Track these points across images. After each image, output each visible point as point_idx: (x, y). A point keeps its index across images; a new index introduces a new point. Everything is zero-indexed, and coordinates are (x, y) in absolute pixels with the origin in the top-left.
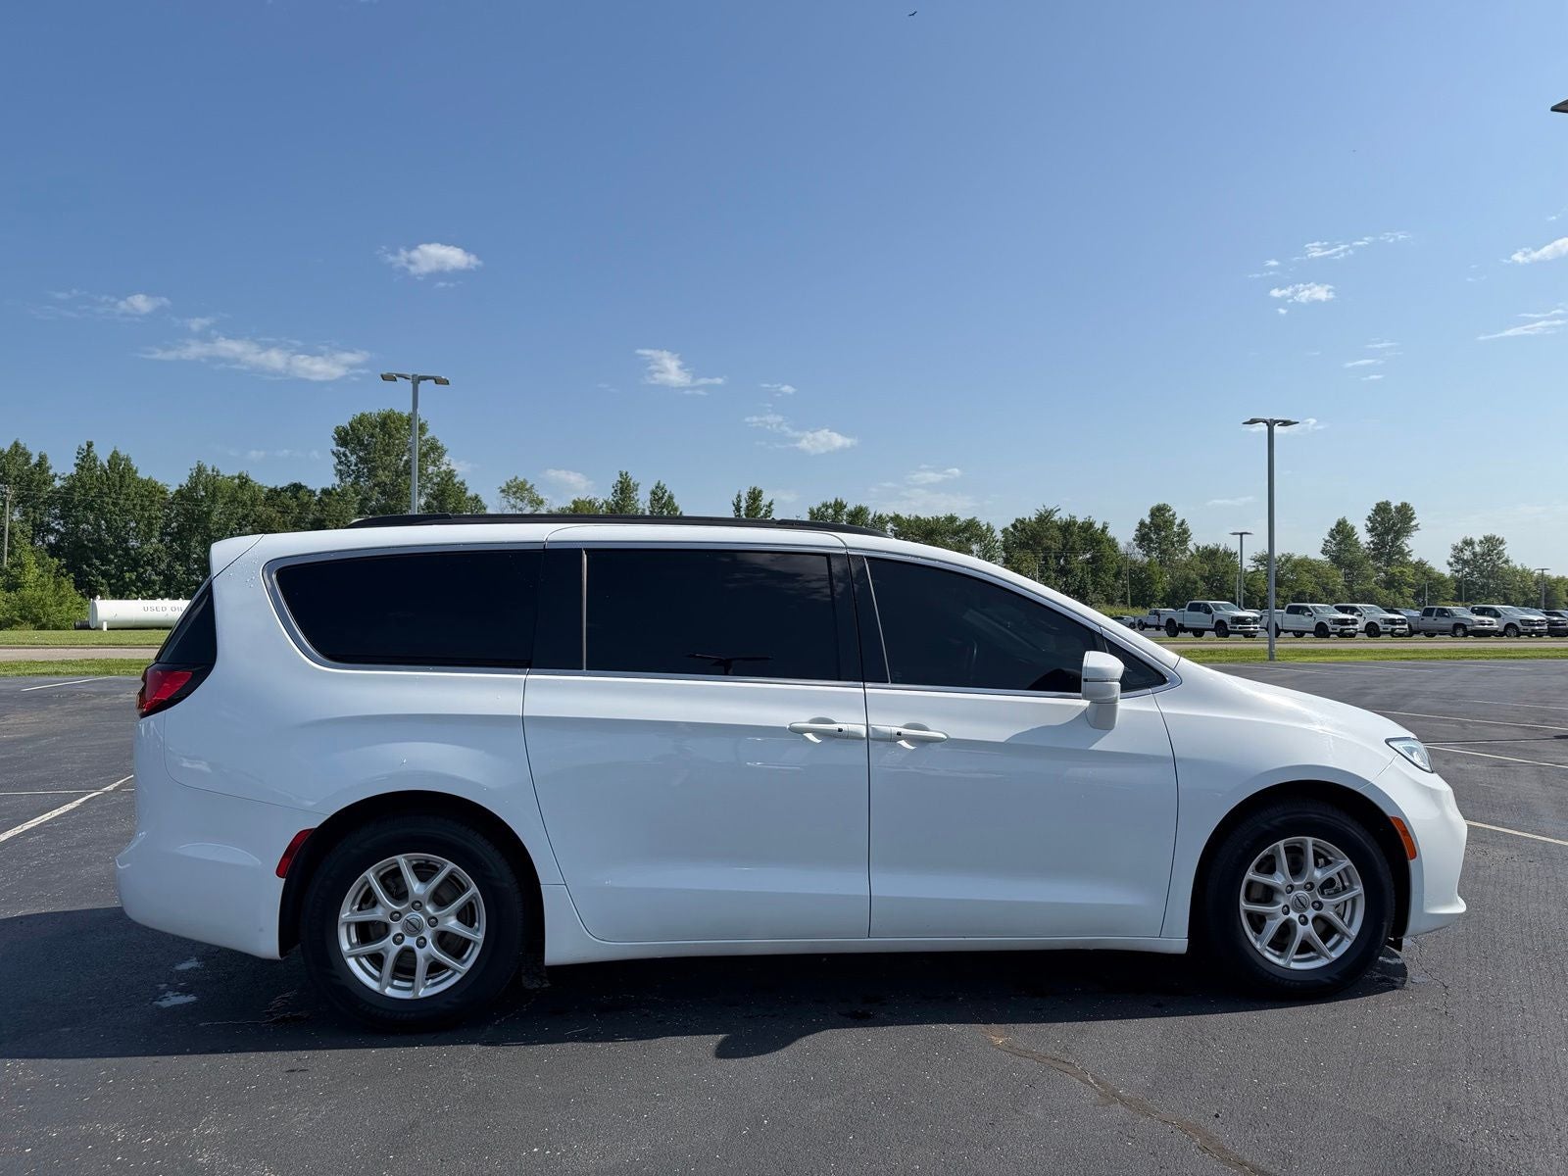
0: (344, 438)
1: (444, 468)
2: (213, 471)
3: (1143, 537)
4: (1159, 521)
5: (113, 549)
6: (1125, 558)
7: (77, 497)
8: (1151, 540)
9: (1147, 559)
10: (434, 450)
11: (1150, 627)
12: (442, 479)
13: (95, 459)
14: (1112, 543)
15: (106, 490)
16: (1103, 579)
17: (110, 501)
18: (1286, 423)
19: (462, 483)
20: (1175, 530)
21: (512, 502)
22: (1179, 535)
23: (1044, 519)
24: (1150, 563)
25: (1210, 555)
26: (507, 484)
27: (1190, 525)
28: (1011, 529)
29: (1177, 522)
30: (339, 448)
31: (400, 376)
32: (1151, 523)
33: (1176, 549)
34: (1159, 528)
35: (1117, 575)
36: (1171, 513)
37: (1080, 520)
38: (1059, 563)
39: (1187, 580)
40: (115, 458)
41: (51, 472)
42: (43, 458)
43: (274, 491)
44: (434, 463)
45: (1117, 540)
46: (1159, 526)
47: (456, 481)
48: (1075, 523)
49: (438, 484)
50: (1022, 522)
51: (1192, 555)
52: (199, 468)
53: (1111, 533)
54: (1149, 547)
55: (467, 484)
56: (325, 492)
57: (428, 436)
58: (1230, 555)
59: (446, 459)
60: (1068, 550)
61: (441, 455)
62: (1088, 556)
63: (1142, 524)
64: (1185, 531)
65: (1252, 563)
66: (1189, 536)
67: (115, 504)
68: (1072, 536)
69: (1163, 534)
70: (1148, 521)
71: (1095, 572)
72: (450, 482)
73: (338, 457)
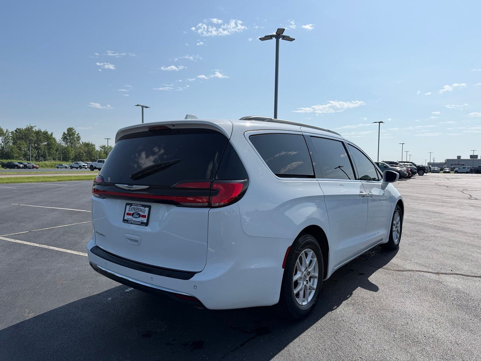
3: (65, 138)
4: (70, 133)
6: (60, 145)
8: (67, 139)
9: (66, 146)
11: (74, 168)
14: (54, 139)
16: (52, 152)
18: (146, 107)
20: (76, 136)
22: (77, 138)
23: (29, 129)
24: (68, 147)
25: (87, 145)
27: (80, 135)
28: (15, 132)
29: (76, 134)
32: (67, 133)
33: (76, 142)
34: (70, 135)
35: (57, 150)
36: (74, 130)
37: (43, 131)
38: (35, 145)
39: (80, 152)
45: (56, 139)
46: (70, 134)
48: (41, 131)
50: (19, 130)
51: (81, 145)
53: (54, 136)
54: (67, 141)
58: (93, 145)
60: (38, 141)
62: (46, 143)
63: (64, 133)
64: (79, 137)
65: (99, 148)
66: (80, 139)
68: (40, 136)
69: (72, 137)
70: (66, 132)
71: (49, 149)
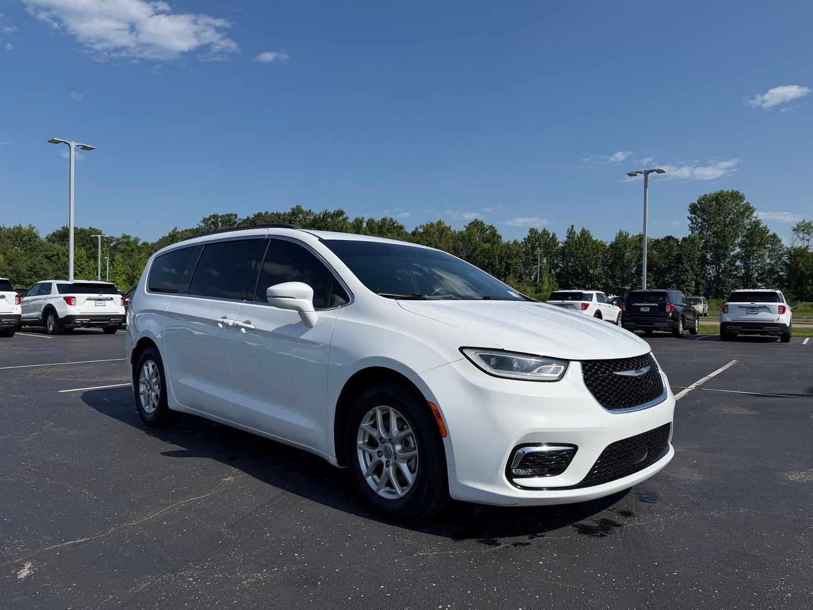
0: (693, 209)
1: (753, 219)
2: (626, 233)
5: (581, 275)
7: (567, 251)
10: (749, 209)
12: (752, 227)
13: (574, 233)
15: (578, 247)
17: (580, 252)
19: (765, 227)
21: (801, 235)
26: (798, 225)
30: (692, 215)
31: (638, 172)
40: (584, 232)
41: (557, 241)
42: (554, 235)
43: (657, 241)
44: (748, 218)
47: (761, 226)
49: (749, 229)
52: (620, 232)
55: (768, 228)
56: (684, 239)
57: (745, 202)
59: (755, 214)
61: (752, 212)
67: (582, 253)
72: (757, 228)
73: (692, 220)
